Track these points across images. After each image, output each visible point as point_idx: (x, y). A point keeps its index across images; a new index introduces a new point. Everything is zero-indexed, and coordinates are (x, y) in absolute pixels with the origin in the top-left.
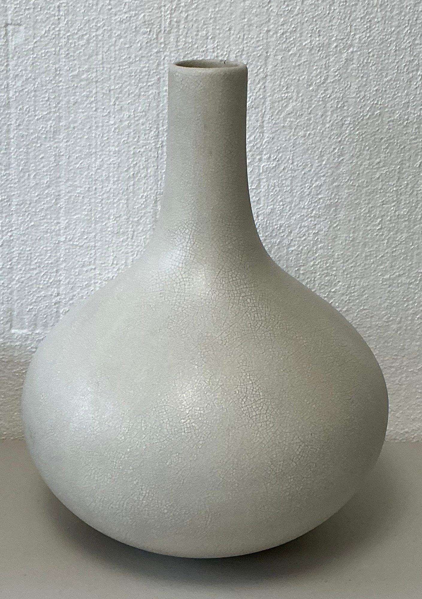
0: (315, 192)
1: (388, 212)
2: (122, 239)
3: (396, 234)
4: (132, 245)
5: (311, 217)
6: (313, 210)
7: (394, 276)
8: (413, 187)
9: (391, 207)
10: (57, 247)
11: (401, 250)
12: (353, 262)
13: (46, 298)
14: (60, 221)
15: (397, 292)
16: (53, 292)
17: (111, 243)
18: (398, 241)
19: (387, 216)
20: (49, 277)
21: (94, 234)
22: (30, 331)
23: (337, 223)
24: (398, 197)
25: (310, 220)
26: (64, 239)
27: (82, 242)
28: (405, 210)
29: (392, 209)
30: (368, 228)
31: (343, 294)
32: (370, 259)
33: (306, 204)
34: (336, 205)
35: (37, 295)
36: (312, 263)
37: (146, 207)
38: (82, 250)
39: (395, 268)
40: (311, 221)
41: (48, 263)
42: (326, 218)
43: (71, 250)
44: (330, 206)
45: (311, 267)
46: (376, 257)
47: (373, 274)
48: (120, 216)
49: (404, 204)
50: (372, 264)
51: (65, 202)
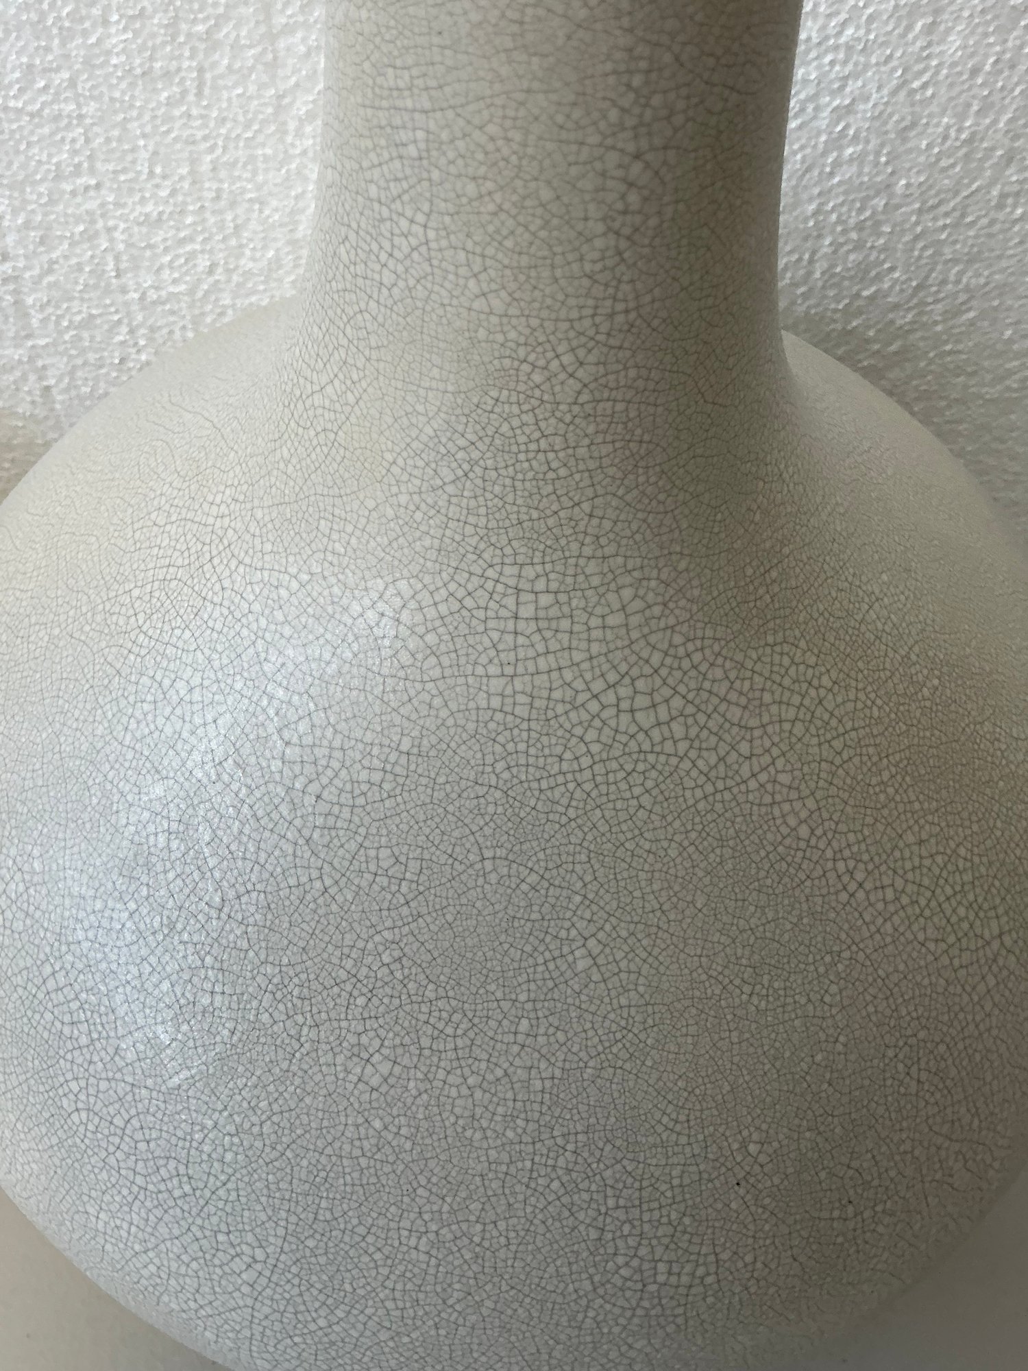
12: (955, 209)
23: (925, 78)
25: (828, 58)
27: (33, 100)
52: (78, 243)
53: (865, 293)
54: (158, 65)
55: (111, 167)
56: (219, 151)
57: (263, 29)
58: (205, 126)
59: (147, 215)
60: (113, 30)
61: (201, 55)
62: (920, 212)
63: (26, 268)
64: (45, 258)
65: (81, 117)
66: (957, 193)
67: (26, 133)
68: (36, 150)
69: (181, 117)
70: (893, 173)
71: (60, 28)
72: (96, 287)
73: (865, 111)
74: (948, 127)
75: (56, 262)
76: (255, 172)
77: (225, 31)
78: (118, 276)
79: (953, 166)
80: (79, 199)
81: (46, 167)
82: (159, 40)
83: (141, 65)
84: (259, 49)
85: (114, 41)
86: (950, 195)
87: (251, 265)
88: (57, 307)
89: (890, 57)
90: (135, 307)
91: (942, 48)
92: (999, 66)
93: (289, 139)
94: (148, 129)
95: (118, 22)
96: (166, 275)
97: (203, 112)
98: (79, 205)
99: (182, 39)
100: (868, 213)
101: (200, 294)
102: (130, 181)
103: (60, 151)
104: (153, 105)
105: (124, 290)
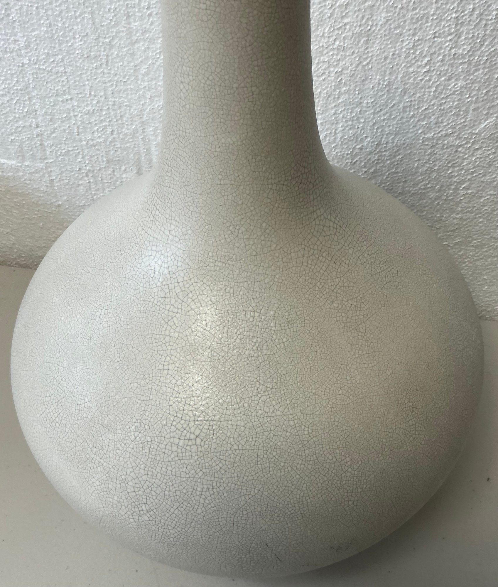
0: (339, 13)
1: (441, 49)
2: (95, 65)
3: (449, 80)
4: (109, 73)
5: (334, 49)
6: (335, 40)
7: (440, 135)
8: (481, 14)
9: (446, 42)
10: (22, 71)
11: (454, 102)
12: (387, 113)
13: (25, 129)
14: (17, 38)
15: (440, 154)
16: (32, 122)
17: (83, 69)
18: (450, 89)
19: (439, 54)
20: (22, 105)
21: (60, 57)
22: (19, 162)
23: (368, 60)
24: (458, 28)
25: (331, 53)
26: (28, 62)
27: (49, 66)
28: (465, 47)
29: (447, 44)
30: (411, 70)
31: (371, 153)
32: (410, 111)
33: (326, 30)
34: (368, 34)
35: (16, 125)
36: (333, 111)
37: (117, 24)
38: (51, 76)
39: (441, 125)
40: (333, 55)
41: (17, 89)
42: (353, 53)
43: (39, 75)
44: (360, 35)
45: (332, 116)
46: (418, 108)
47: (411, 130)
48: (87, 35)
49: (466, 39)
50: (411, 118)
51: (17, 13)
52: (65, 121)
53: (358, 147)
54: (92, 54)
55: (76, 92)
56: (114, 86)
57: (129, 41)
58: (110, 77)
59: (89, 110)
60: (77, 41)
61: (107, 50)
62: (374, 113)
63: (46, 131)
64: (52, 127)
65: (65, 72)
66: (387, 106)
67: (46, 78)
68: (50, 85)
69: (101, 73)
70: (361, 98)
71: (59, 40)
72: (71, 138)
73: (347, 74)
74: (379, 80)
75: (56, 129)
76: (127, 94)
77: (116, 41)
78: (78, 135)
79: (383, 95)
80: (64, 104)
81: (53, 91)
82: (93, 44)
83: (86, 53)
84: (127, 48)
85: (77, 44)
86: (384, 107)
87: (127, 131)
88: (56, 147)
89: (354, 52)
90: (84, 147)
91: (372, 49)
92: (395, 56)
93: (139, 82)
94: (89, 78)
95: (79, 38)
96: (96, 134)
97: (109, 72)
98: (65, 106)
99: (101, 44)
100: (354, 114)
101: (108, 143)
102: (83, 97)
103: (58, 86)
104: (91, 68)
105: (81, 141)
